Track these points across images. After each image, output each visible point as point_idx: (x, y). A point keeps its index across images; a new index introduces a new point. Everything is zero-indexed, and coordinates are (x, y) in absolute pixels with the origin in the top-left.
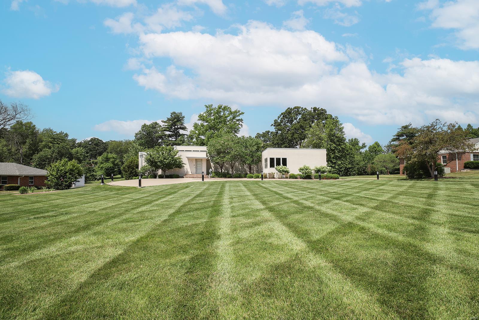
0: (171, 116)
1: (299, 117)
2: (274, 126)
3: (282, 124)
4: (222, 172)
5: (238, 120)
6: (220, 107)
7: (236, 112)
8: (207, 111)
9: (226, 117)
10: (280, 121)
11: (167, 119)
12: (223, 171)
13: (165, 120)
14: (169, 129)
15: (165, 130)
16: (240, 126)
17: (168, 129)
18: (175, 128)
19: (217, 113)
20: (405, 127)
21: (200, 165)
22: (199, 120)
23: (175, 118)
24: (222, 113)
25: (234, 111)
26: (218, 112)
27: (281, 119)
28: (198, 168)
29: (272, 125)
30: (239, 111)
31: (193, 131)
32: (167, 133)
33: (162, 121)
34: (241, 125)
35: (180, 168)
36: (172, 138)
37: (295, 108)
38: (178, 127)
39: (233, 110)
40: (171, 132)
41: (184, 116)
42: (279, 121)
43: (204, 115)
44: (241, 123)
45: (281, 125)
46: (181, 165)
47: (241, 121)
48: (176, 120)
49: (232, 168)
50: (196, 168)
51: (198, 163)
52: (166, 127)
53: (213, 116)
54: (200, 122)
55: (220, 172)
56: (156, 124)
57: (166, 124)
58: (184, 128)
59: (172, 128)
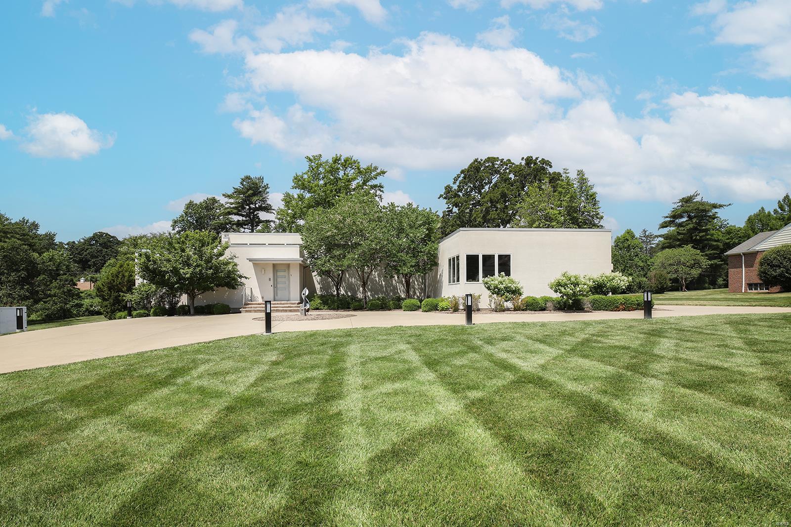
0: (242, 183)
1: (495, 178)
2: (445, 198)
3: (461, 194)
4: (338, 294)
5: (374, 187)
6: (336, 160)
7: (369, 170)
8: (311, 169)
9: (349, 181)
10: (459, 187)
11: (233, 190)
12: (342, 292)
13: (230, 191)
14: (238, 211)
15: (229, 213)
16: (377, 199)
17: (235, 211)
18: (250, 209)
19: (331, 172)
20: (687, 200)
21: (283, 280)
22: (294, 188)
23: (250, 189)
24: (341, 173)
25: (365, 167)
26: (333, 171)
27: (460, 183)
28: (279, 286)
29: (441, 196)
30: (376, 168)
31: (282, 210)
32: (236, 218)
33: (224, 195)
34: (380, 197)
35: (234, 288)
36: (245, 228)
37: (489, 159)
38: (255, 206)
39: (363, 166)
40: (243, 216)
41: (268, 185)
42: (455, 187)
43: (306, 176)
44: (378, 192)
45: (459, 196)
46: (234, 279)
47: (380, 190)
48: (252, 192)
49: (364, 285)
50: (275, 287)
51: (279, 274)
52: (232, 206)
53: (323, 178)
54: (296, 193)
55: (334, 296)
56: (214, 201)
57: (232, 201)
58: (267, 209)
59: (245, 208)
